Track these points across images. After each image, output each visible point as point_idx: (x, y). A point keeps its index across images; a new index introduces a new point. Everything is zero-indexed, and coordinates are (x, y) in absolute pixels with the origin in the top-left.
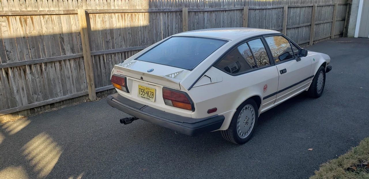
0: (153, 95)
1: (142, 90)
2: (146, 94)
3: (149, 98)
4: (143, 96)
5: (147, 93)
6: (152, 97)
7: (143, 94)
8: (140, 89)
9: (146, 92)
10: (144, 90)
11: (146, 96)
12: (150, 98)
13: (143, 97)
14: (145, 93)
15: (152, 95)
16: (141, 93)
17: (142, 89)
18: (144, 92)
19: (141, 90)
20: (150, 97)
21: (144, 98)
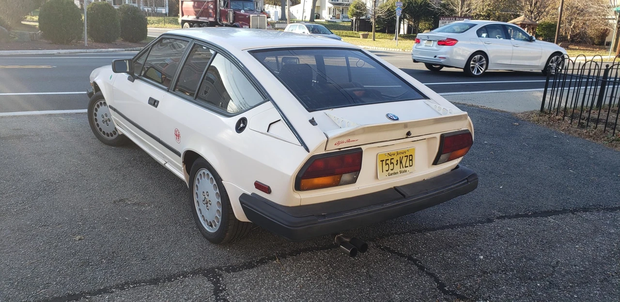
0: (412, 160)
1: (388, 162)
2: (397, 164)
3: (402, 169)
4: (392, 172)
5: (399, 162)
6: (411, 165)
7: (391, 166)
8: (382, 161)
9: (397, 161)
10: (391, 159)
11: (397, 169)
12: (406, 169)
13: (391, 174)
14: (395, 163)
15: (410, 160)
16: (386, 168)
17: (386, 160)
18: (391, 163)
19: (384, 162)
20: (406, 167)
21: (395, 173)
